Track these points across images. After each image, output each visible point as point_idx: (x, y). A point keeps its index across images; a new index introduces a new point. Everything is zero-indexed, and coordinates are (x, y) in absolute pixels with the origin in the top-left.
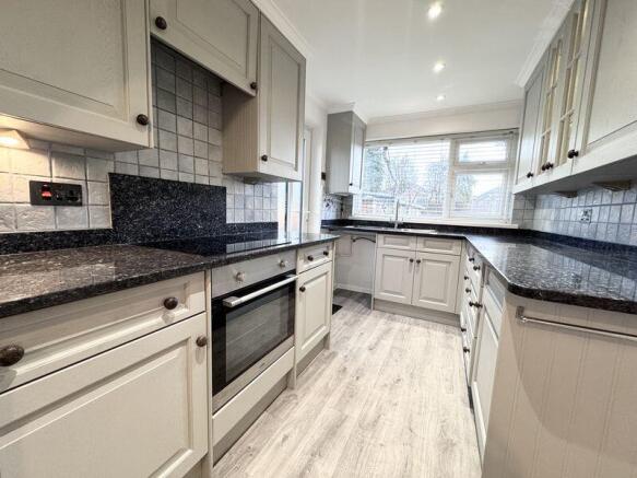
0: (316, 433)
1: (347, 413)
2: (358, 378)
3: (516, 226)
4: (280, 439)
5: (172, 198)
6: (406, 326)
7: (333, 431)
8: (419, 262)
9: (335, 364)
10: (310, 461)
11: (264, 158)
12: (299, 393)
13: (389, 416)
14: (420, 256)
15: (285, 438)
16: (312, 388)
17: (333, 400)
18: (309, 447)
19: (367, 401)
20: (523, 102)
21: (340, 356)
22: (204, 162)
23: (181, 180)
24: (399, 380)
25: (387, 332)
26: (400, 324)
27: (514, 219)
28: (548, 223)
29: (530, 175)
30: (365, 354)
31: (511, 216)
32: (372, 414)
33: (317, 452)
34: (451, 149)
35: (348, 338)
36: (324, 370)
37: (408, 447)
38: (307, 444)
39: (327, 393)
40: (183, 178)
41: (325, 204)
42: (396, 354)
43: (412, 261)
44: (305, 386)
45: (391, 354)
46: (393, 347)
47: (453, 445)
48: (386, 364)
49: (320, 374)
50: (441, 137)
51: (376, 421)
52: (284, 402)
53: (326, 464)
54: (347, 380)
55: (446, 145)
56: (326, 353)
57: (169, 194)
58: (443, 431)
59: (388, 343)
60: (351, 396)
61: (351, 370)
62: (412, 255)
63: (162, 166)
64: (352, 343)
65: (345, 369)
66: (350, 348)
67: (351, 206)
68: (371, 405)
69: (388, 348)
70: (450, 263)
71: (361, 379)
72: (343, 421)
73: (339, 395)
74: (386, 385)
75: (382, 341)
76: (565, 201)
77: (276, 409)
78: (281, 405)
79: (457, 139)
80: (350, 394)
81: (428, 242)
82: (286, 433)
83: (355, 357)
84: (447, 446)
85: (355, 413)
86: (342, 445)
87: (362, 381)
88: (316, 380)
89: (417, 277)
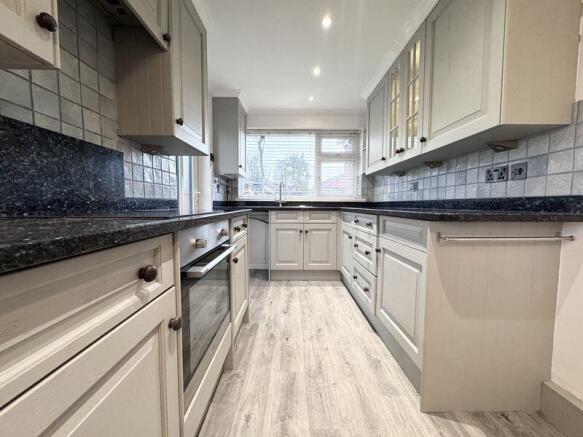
0: (275, 399)
1: (293, 371)
2: (287, 339)
3: (364, 200)
4: (242, 422)
5: (55, 155)
6: (303, 288)
7: (289, 391)
8: (307, 232)
9: (261, 334)
10: (282, 426)
11: (180, 122)
12: (239, 370)
13: (327, 359)
14: (307, 227)
15: (248, 418)
16: (251, 362)
17: (275, 364)
18: (275, 415)
19: (304, 354)
20: (367, 111)
21: (262, 325)
22: (95, 116)
23: (64, 133)
24: (320, 330)
25: (291, 295)
26: (298, 288)
27: (363, 195)
28: (385, 196)
29: (383, 159)
30: (282, 319)
31: (360, 194)
32: (314, 364)
33: (285, 415)
34: (317, 143)
35: (261, 309)
36: (253, 342)
37: (352, 377)
38: (272, 413)
39: (266, 360)
40: (67, 131)
41: (216, 185)
42: (307, 312)
43: (301, 232)
44: (242, 363)
45: (303, 313)
46: (302, 307)
47: (379, 362)
48: (304, 321)
49: (252, 348)
50: (309, 131)
51: (320, 368)
52: (228, 385)
53: (299, 422)
54: (279, 344)
55: (312, 139)
56: (248, 327)
57: (49, 149)
58: (369, 355)
59: (296, 304)
60: (290, 356)
61: (278, 334)
62: (301, 227)
63: (36, 108)
64: (266, 311)
65: (272, 336)
66: (267, 316)
67: (237, 188)
68: (310, 356)
69: (298, 307)
70: (330, 230)
71: (290, 339)
72: (294, 378)
73: (278, 358)
74: (312, 337)
75: (291, 304)
76: (397, 179)
77: (223, 396)
78: (227, 388)
79: (320, 134)
80: (288, 355)
81: (313, 215)
82: (246, 412)
83: (275, 323)
84: (376, 365)
85: (299, 368)
86: (304, 398)
87: (292, 340)
88: (250, 353)
89: (306, 245)
